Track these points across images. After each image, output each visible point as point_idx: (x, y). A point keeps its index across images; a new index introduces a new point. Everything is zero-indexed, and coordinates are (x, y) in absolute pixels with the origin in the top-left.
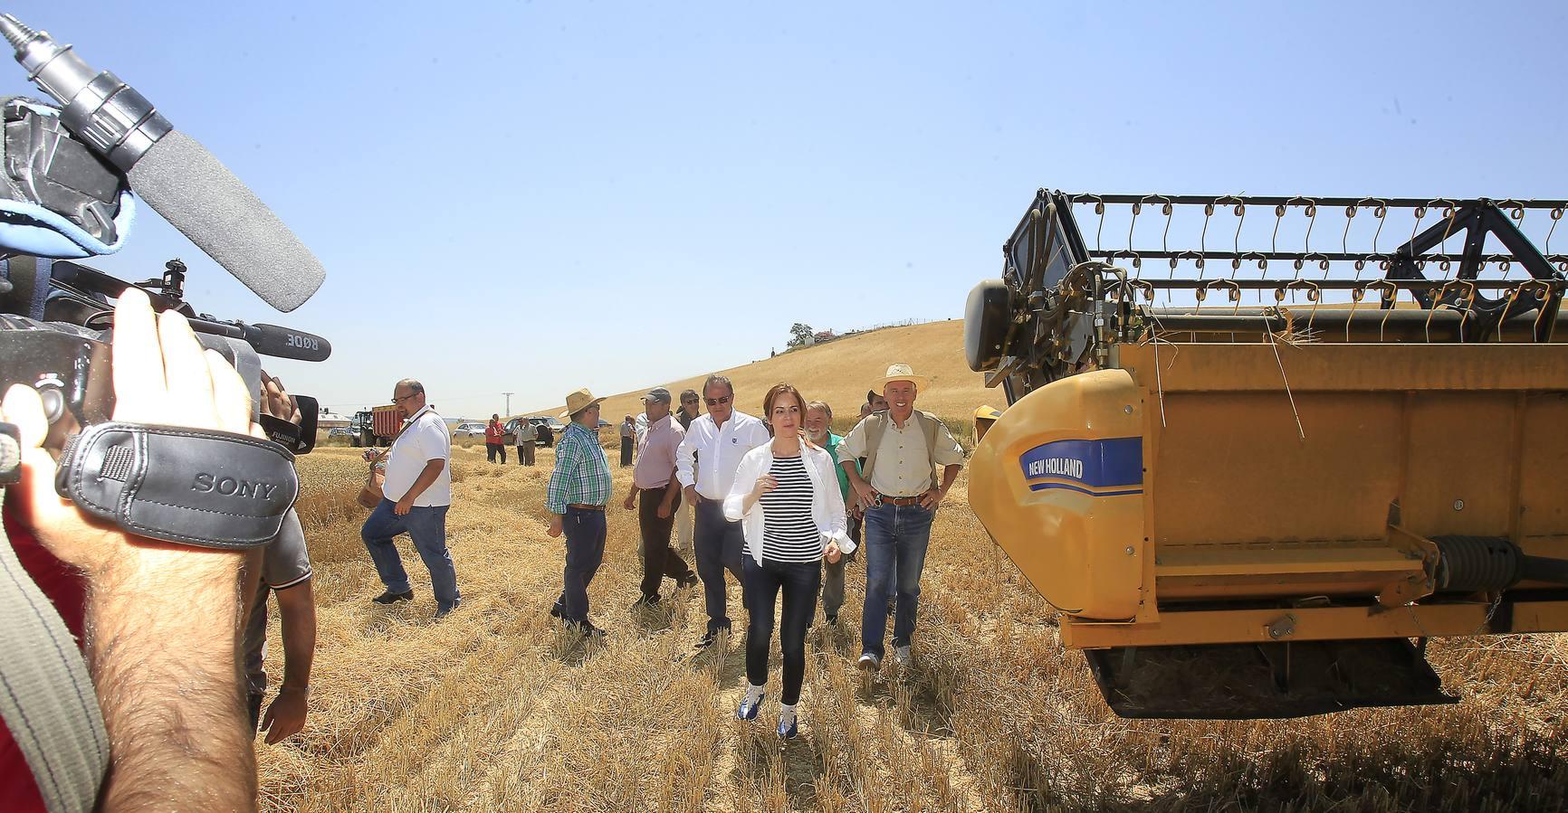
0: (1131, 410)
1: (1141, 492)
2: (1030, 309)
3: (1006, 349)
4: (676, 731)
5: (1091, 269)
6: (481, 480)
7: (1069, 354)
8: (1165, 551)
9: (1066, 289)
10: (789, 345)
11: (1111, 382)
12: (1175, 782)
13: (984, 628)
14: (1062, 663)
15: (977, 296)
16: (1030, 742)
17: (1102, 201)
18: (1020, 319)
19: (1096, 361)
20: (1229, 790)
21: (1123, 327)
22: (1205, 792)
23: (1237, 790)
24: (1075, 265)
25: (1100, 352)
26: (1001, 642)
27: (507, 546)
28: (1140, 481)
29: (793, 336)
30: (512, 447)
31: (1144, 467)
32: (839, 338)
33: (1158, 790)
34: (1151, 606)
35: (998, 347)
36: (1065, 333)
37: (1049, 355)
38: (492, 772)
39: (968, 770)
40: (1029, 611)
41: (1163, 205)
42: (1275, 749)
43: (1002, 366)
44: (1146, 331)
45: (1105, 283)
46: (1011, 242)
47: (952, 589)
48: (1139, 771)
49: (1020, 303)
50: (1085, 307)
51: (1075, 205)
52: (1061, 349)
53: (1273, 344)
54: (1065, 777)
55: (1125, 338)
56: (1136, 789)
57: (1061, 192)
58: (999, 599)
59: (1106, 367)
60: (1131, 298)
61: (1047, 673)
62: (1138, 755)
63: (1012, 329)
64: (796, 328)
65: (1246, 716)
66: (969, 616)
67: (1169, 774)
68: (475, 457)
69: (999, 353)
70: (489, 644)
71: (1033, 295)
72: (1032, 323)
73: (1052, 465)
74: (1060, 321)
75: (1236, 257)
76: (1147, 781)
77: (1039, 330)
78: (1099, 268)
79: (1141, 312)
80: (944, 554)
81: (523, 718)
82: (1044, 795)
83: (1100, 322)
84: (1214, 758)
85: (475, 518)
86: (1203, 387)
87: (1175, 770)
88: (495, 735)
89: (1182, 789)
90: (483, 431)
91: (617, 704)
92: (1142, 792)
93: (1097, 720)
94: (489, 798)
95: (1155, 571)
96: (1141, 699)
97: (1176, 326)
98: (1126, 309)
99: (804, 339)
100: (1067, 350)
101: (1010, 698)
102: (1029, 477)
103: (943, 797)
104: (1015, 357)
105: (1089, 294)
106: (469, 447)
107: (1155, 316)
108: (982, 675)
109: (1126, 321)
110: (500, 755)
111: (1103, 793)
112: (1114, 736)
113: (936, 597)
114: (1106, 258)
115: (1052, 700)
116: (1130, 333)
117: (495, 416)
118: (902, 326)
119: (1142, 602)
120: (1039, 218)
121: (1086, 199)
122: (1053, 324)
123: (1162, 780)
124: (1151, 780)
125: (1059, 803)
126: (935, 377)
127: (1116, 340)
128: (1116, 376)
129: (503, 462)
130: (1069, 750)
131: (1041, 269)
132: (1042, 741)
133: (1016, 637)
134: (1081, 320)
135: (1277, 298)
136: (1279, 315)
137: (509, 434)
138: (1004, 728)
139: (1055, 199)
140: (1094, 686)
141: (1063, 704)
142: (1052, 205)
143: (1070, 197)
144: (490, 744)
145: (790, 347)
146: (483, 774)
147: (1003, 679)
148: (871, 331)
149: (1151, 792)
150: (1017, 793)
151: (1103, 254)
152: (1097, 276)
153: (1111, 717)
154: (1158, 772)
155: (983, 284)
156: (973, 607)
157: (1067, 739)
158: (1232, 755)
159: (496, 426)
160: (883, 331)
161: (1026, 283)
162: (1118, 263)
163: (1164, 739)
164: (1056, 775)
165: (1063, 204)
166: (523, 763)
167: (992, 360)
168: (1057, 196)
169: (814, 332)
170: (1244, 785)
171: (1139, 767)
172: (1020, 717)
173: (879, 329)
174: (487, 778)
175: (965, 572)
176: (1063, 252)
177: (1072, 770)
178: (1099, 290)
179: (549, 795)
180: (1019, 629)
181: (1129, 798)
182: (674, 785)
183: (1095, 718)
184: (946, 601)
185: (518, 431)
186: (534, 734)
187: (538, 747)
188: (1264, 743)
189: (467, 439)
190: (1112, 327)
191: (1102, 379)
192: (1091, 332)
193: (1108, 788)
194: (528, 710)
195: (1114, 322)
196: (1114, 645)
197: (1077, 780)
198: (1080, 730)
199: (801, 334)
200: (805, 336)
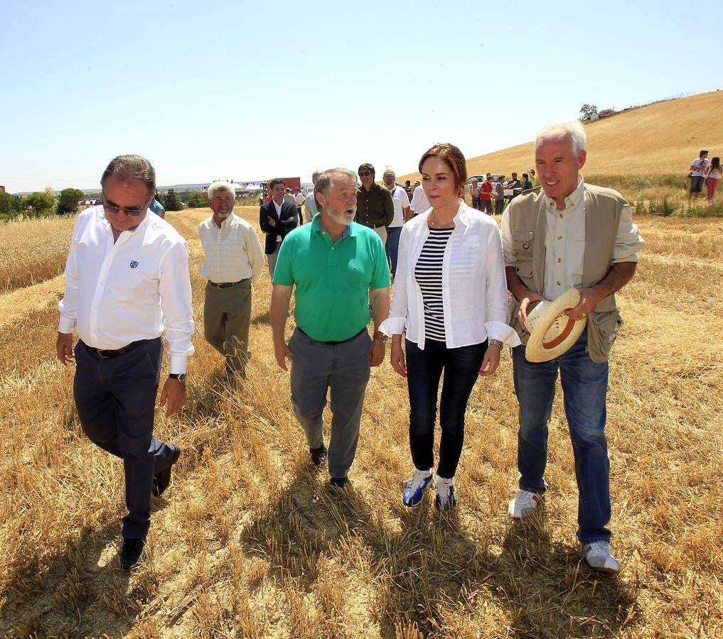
29: (583, 114)
32: (618, 113)
64: (585, 109)
99: (591, 116)
148: (646, 106)
169: (599, 110)
173: (653, 103)
199: (589, 112)
200: (591, 114)
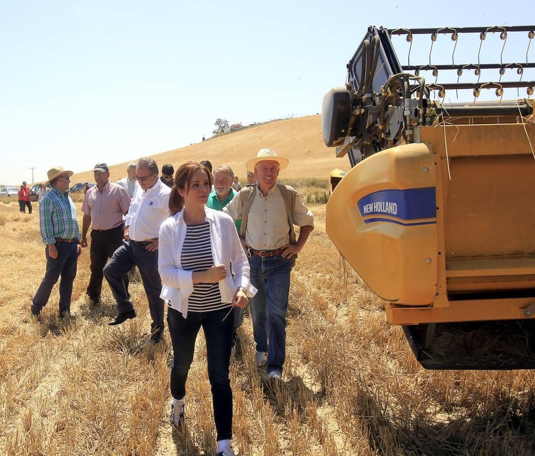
0: (428, 170)
1: (435, 222)
2: (363, 106)
3: (349, 132)
4: (141, 382)
5: (402, 78)
6: (16, 224)
7: (389, 134)
8: (452, 260)
9: (386, 92)
10: (214, 133)
11: (414, 152)
12: (464, 412)
13: (340, 313)
14: (390, 335)
15: (330, 99)
16: (369, 386)
17: (410, 33)
18: (357, 112)
19: (405, 138)
20: (500, 416)
21: (423, 115)
22: (484, 418)
23: (505, 417)
24: (392, 76)
25: (408, 132)
26: (350, 322)
27: (32, 266)
28: (434, 216)
29: (216, 128)
30: (36, 202)
31: (437, 206)
32: (246, 127)
33: (453, 416)
34: (444, 297)
35: (343, 131)
36: (385, 122)
37: (376, 136)
38: (23, 411)
39: (329, 404)
40: (369, 301)
41: (452, 34)
42: (531, 390)
43: (346, 143)
44: (438, 118)
45: (410, 87)
46: (351, 62)
47: (320, 288)
48: (441, 404)
49: (358, 102)
50: (398, 103)
51: (393, 36)
52: (383, 131)
53: (524, 124)
54: (392, 408)
55: (424, 123)
56: (439, 416)
57: (384, 27)
58: (349, 294)
59: (412, 142)
60: (428, 96)
61: (381, 342)
62: (440, 393)
63: (353, 119)
64: (218, 122)
65: (511, 368)
66: (330, 305)
67: (460, 406)
68: (12, 209)
69: (344, 135)
70: (21, 329)
71: (365, 96)
72: (365, 115)
73: (378, 206)
74: (383, 113)
75: (502, 67)
76: (446, 411)
77: (370, 119)
78: (407, 77)
79: (435, 106)
80: (315, 266)
81: (44, 376)
82: (378, 419)
83: (407, 113)
84: (490, 396)
85: (11, 249)
86: (476, 153)
87: (465, 403)
88: (25, 388)
89: (470, 416)
90: (17, 193)
91: (104, 366)
92: (443, 418)
93: (413, 371)
94: (21, 428)
95: (444, 274)
96: (441, 357)
97: (458, 114)
98: (425, 103)
99: (224, 129)
100: (387, 131)
101: (356, 358)
102: (363, 214)
103: (313, 422)
104: (355, 137)
105: (401, 95)
106: (8, 203)
107: (444, 108)
108: (338, 343)
109: (425, 112)
110: (28, 401)
111: (417, 419)
112: (424, 382)
113: (309, 294)
114: (414, 71)
115: (384, 358)
116: (428, 119)
117: (24, 183)
118: (287, 119)
119: (437, 294)
120: (368, 46)
121: (400, 32)
122: (378, 115)
123: (456, 410)
124: (448, 410)
125: (388, 425)
126: (309, 152)
127: (419, 124)
128: (419, 147)
129: (30, 211)
130: (396, 391)
131: (370, 79)
132: (376, 385)
133: (360, 318)
134: (396, 112)
135: (528, 93)
136: (527, 105)
137: (34, 194)
138: (352, 377)
139: (380, 32)
140: (410, 350)
141: (391, 361)
142: (377, 37)
143: (390, 31)
144: (22, 394)
145: (215, 134)
146: (18, 413)
147: (352, 346)
148: (267, 123)
149: (449, 418)
150: (361, 418)
151: (412, 68)
152: (406, 83)
153: (422, 370)
154: (453, 405)
155: (333, 90)
156: (333, 300)
157: (393, 384)
158: (502, 394)
159: (25, 190)
160: (275, 122)
161: (361, 88)
162: (422, 73)
163: (457, 384)
164: (386, 407)
165: (384, 35)
166: (43, 405)
167: (340, 139)
168: (381, 31)
169: (230, 124)
170: (511, 413)
171: (441, 402)
172: (363, 370)
173: (272, 121)
174: (19, 416)
175: (328, 277)
176: (385, 67)
177: (397, 404)
178: (407, 92)
179: (60, 425)
180: (362, 314)
181: (434, 422)
182: (140, 417)
183: (412, 371)
184: (315, 296)
185: (39, 192)
186: (50, 387)
187: (53, 395)
188: (524, 386)
189: (7, 198)
190: (416, 116)
191: (409, 150)
192: (402, 120)
193: (420, 415)
194: (46, 370)
195: (417, 112)
196: (422, 322)
197: (400, 410)
198: (402, 378)
199: (222, 125)
200: (224, 127)
